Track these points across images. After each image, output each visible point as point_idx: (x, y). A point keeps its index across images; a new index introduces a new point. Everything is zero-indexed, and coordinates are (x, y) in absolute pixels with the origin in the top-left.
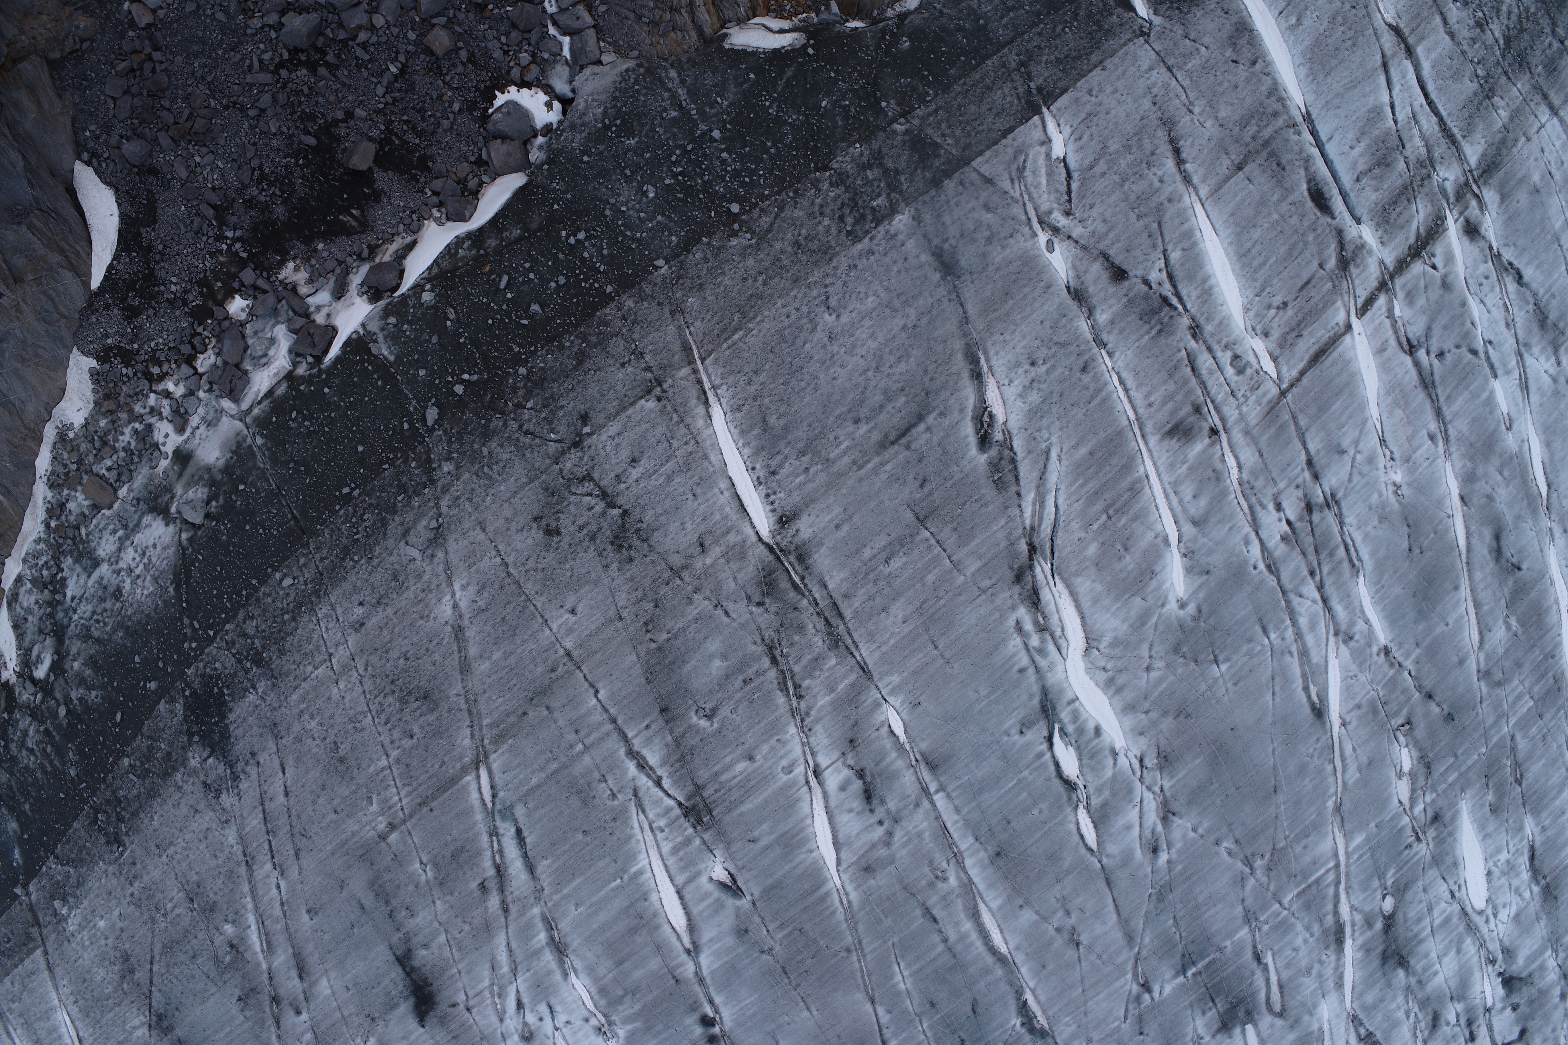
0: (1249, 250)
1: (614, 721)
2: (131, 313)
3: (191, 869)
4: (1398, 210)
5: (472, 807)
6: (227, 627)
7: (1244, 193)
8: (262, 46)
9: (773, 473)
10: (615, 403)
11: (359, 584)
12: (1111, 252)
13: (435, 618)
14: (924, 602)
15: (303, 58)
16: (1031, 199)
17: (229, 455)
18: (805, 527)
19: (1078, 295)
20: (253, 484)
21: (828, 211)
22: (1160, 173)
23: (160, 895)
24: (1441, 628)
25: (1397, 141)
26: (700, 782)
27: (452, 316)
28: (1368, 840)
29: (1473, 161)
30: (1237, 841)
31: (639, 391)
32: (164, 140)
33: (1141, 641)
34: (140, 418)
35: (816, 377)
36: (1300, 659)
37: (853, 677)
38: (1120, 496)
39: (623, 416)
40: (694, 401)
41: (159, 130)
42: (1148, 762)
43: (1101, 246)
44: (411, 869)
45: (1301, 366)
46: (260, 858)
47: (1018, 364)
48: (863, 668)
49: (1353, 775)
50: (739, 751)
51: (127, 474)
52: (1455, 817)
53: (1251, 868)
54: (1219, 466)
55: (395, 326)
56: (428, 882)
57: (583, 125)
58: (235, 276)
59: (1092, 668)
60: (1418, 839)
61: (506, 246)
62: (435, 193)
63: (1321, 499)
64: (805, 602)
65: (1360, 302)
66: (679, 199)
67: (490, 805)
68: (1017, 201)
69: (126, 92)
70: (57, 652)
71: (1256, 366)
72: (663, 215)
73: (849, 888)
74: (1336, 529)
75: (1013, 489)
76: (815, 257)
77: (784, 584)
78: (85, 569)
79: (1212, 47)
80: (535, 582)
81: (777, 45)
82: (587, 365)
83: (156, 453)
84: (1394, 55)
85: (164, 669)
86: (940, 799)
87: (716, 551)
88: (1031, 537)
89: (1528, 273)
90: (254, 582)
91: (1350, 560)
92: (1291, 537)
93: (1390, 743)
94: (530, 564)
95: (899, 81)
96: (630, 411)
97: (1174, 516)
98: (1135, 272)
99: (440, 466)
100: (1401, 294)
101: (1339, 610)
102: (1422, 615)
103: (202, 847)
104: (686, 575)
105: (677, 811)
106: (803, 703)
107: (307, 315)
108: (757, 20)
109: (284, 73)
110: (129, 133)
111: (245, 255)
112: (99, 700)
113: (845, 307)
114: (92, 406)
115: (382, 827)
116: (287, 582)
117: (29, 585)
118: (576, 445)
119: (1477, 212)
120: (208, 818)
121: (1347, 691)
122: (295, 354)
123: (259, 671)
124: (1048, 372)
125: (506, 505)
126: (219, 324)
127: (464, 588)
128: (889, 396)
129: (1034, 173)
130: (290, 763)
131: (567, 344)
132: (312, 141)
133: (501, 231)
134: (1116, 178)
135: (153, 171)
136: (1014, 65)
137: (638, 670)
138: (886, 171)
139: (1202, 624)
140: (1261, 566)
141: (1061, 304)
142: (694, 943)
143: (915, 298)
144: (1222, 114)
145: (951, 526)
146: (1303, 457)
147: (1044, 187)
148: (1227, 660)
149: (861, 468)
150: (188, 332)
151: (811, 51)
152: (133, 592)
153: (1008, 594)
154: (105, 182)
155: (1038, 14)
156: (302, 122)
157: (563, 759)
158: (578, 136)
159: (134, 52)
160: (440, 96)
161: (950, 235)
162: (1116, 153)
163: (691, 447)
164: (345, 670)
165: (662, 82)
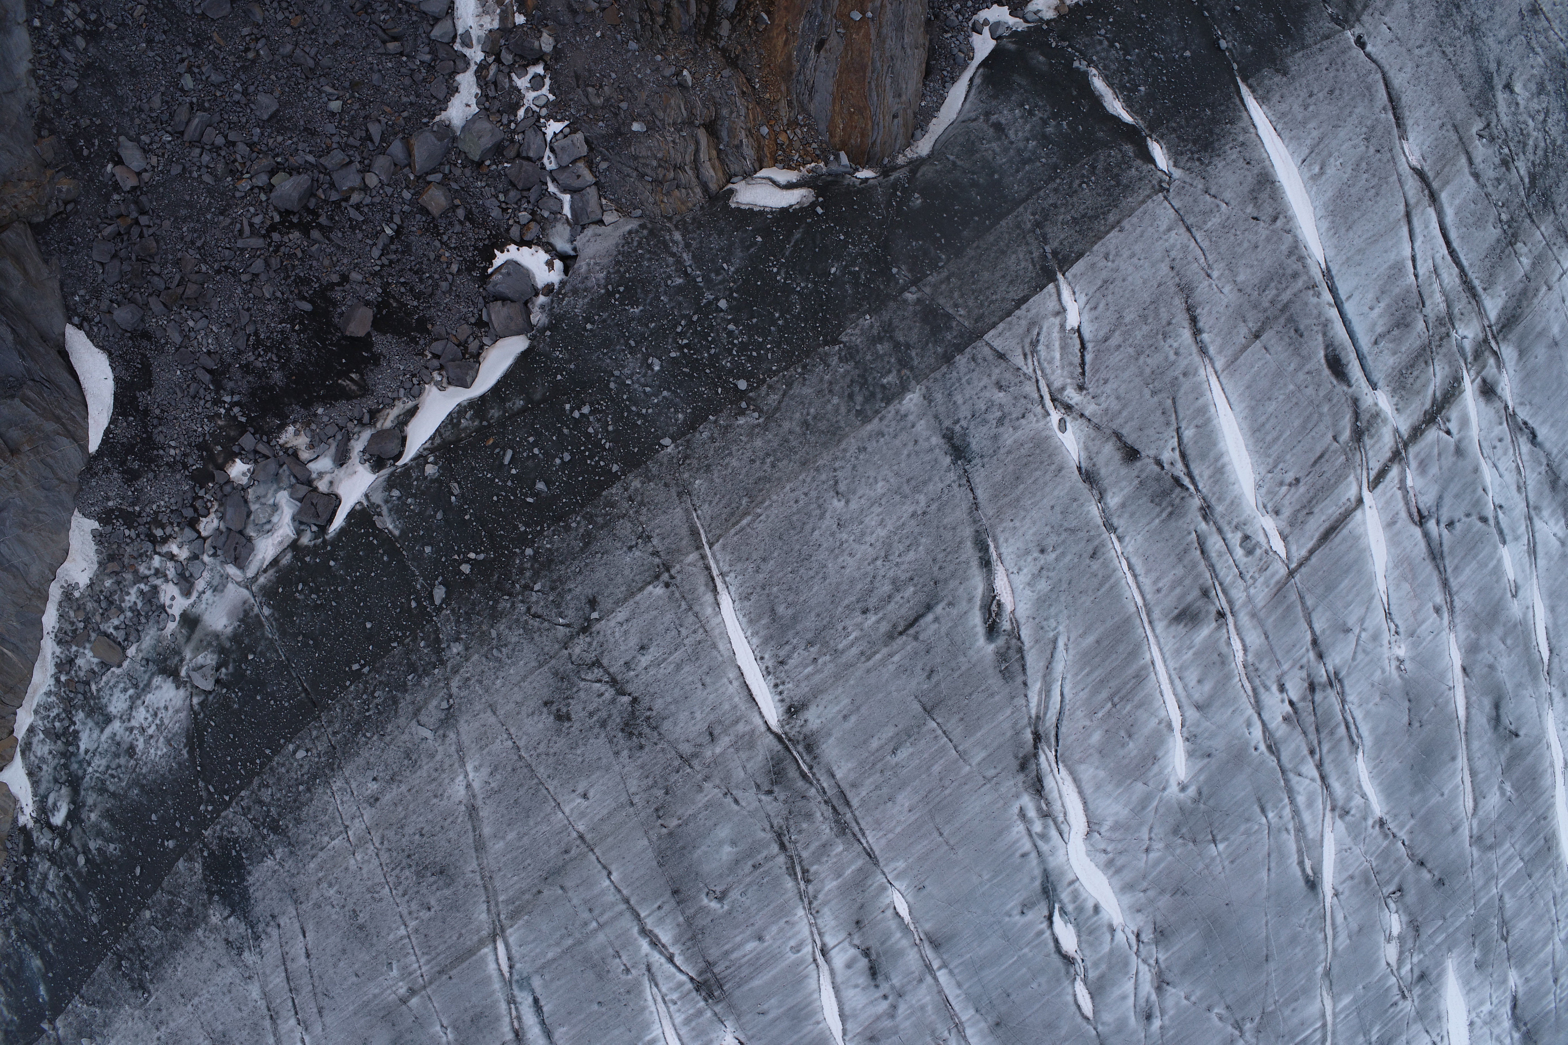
0: (1263, 425)
1: (627, 901)
2: (131, 477)
3: (216, 1019)
4: (1415, 373)
5: (490, 977)
6: (243, 793)
7: (1260, 364)
8: (252, 209)
9: (782, 663)
10: (623, 588)
11: (372, 760)
12: (1124, 432)
13: (449, 798)
14: (930, 792)
15: (295, 220)
16: (1044, 375)
17: (237, 623)
18: (813, 718)
19: (1089, 477)
20: (263, 655)
21: (837, 388)
22: (1175, 345)
24: (1436, 799)
25: (1417, 299)
26: (710, 960)
27: (456, 491)
28: (1355, 1000)
29: (1493, 315)
30: (1228, 1007)
31: (647, 576)
32: (155, 305)
33: (1141, 824)
34: (145, 579)
35: (825, 566)
36: (1296, 836)
37: (859, 863)
38: (1125, 684)
39: (631, 602)
40: (702, 589)
41: (150, 295)
42: (1144, 937)
43: (1114, 426)
44: (432, 1031)
45: (1310, 545)
46: (284, 1013)
47: (1027, 552)
48: (870, 854)
49: (1343, 941)
50: (748, 932)
51: (135, 634)
52: (1440, 976)
53: (1241, 1031)
54: (1225, 650)
55: (399, 498)
56: (449, 1043)
57: (585, 290)
58: (234, 440)
59: (1092, 851)
60: (1404, 997)
61: (509, 418)
62: (436, 356)
63: (1324, 678)
64: (813, 791)
65: (1373, 474)
66: (685, 374)
67: (507, 975)
68: (1030, 378)
69: (115, 256)
70: (73, 802)
71: (1265, 546)
72: (669, 390)
74: (1338, 708)
75: (1020, 679)
76: (823, 439)
77: (793, 773)
78: (97, 724)
79: (1233, 203)
80: (548, 766)
81: (784, 204)
82: (594, 547)
83: (163, 616)
84: (1417, 203)
85: (181, 829)
86: (943, 976)
87: (725, 741)
88: (1036, 726)
89: (1543, 433)
90: (268, 751)
91: (1350, 737)
92: (1293, 718)
93: (1381, 909)
94: (542, 748)
95: (910, 244)
96: (638, 597)
97: (1178, 701)
98: (1148, 452)
99: (448, 646)
100: (1414, 464)
101: (1337, 787)
102: (1418, 787)
103: (226, 1000)
104: (695, 763)
105: (689, 986)
106: (810, 887)
107: (309, 482)
108: (764, 173)
109: (276, 236)
110: (120, 298)
111: (244, 419)
112: (117, 853)
113: (854, 493)
114: (96, 566)
115: (402, 991)
116: (301, 754)
117: (42, 736)
118: (584, 630)
119: (1495, 370)
120: (231, 973)
121: (1341, 863)
122: (299, 521)
123: (276, 838)
124: (1057, 559)
125: (516, 689)
126: (221, 487)
127: (476, 769)
128: (897, 586)
129: (1048, 347)
130: (310, 927)
131: (574, 525)
132: (308, 307)
133: (503, 400)
134: (1131, 350)
135: (146, 335)
136: (1029, 225)
137: (650, 854)
138: (897, 345)
139: (1202, 806)
140: (1263, 747)
141: (1072, 488)
143: (925, 483)
144: (1241, 278)
145: (957, 718)
146: (1309, 637)
147: (1057, 363)
148: (1225, 839)
149: (869, 659)
150: (189, 495)
151: (819, 210)
152: (146, 751)
153: (1012, 783)
154: (97, 346)
155: (1055, 167)
156: (297, 286)
157: (577, 935)
158: (581, 302)
159: (120, 216)
160: (438, 257)
161: (961, 416)
162: (1132, 322)
163: (700, 635)
164: (362, 842)
165: (666, 246)
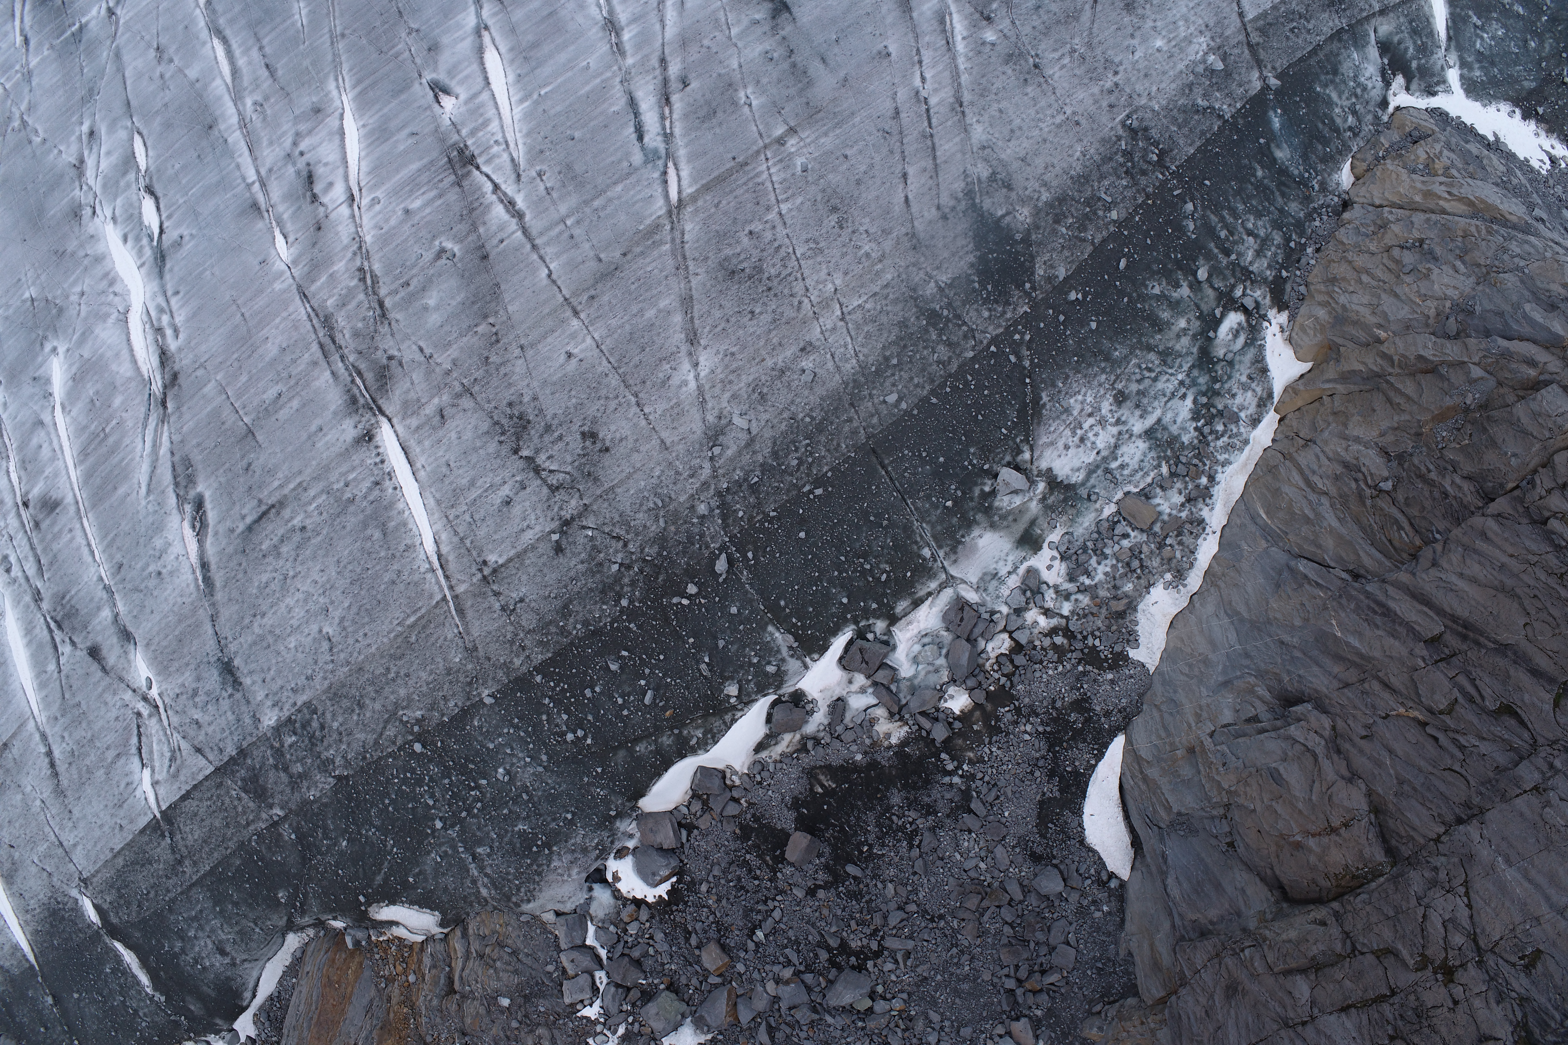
1: (534, 247)
2: (1082, 705)
3: (1033, 99)
5: (689, 162)
6: (971, 354)
8: (893, 978)
9: (377, 483)
10: (527, 562)
11: (806, 392)
12: (100, 674)
13: (718, 352)
14: (250, 357)
15: (853, 959)
16: (164, 730)
17: (967, 539)
18: (349, 430)
19: (127, 637)
20: (934, 506)
21: (335, 736)
22: (64, 746)
23: (1077, 72)
26: (457, 189)
27: (703, 667)
30: (30, 143)
31: (504, 573)
32: (1016, 891)
33: (86, 319)
34: (1083, 590)
35: (338, 573)
37: (313, 288)
38: (95, 449)
39: (519, 549)
40: (451, 558)
41: (1020, 902)
42: (89, 212)
43: (108, 680)
44: (763, 99)
46: (944, 110)
47: (171, 573)
48: (304, 296)
50: (416, 219)
51: (1102, 529)
53: (22, 119)
54: (22, 473)
55: (768, 664)
56: (745, 87)
57: (573, 851)
58: (957, 734)
59: (124, 295)
61: (651, 735)
62: (736, 801)
64: (352, 358)
66: (473, 762)
67: (670, 164)
68: (175, 729)
69: (1053, 949)
70: (1209, 341)
72: (488, 749)
73: (335, 93)
75: (177, 458)
76: (345, 690)
78: (1165, 429)
79: (29, 862)
80: (607, 386)
81: (394, 909)
82: (559, 603)
83: (1063, 549)
85: (1057, 312)
86: (252, 176)
87: (430, 410)
88: (164, 415)
90: (934, 400)
94: (613, 404)
95: (284, 859)
96: (512, 553)
97: (56, 429)
98: (82, 654)
99: (711, 510)
103: (1017, 122)
104: (458, 388)
105: (480, 161)
106: (358, 263)
107: (874, 684)
108: (418, 939)
109: (874, 946)
110: (1056, 903)
111: (943, 756)
112: (1150, 284)
113: (315, 639)
114: (1140, 607)
115: (792, 143)
116: (892, 398)
117: (1243, 416)
118: (567, 523)
120: (1009, 152)
122: (889, 645)
123: (933, 305)
124: (148, 565)
125: (638, 465)
126: (979, 685)
127: (685, 383)
128: (276, 551)
129: (162, 755)
130: (898, 209)
131: (579, 626)
133: (658, 752)
135: (1036, 858)
136: (187, 863)
137: (507, 297)
138: (286, 769)
139: (41, 334)
141: (139, 628)
142: (480, 36)
143: (255, 643)
144: (19, 797)
145: (227, 426)
147: (156, 740)
148: (24, 301)
149: (300, 484)
150: (1016, 679)
151: (362, 899)
152: (1099, 399)
153: (183, 363)
154: (1094, 852)
155: (171, 911)
156: (860, 891)
157: (587, 210)
158: (579, 840)
159: (1035, 993)
160: (719, 901)
161: (227, 701)
162: (98, 768)
163: (452, 513)
164: (825, 304)
165: (493, 884)
